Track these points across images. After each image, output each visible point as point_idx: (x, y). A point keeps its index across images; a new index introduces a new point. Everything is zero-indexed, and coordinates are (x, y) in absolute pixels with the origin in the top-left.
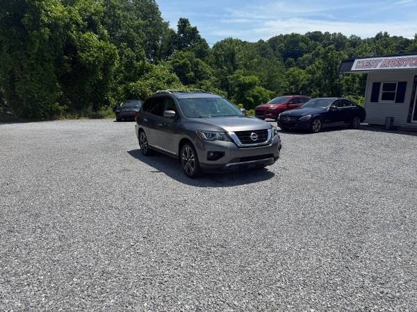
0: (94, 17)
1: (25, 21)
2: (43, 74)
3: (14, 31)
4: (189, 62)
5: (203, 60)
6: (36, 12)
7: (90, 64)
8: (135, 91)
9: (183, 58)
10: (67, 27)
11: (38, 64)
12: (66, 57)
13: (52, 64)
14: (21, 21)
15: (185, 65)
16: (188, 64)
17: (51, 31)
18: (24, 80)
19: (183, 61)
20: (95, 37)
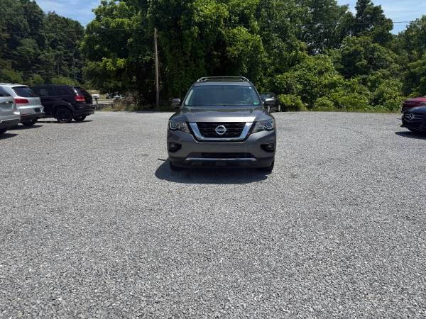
0: (246, 11)
1: (181, 23)
2: (195, 70)
3: (173, 32)
4: (362, 49)
5: (383, 45)
6: (190, 12)
7: (235, 58)
8: (281, 83)
9: (355, 44)
10: (217, 23)
11: (191, 60)
12: (215, 53)
13: (203, 60)
14: (178, 22)
15: (356, 53)
16: (361, 51)
17: (200, 29)
18: (180, 76)
19: (353, 48)
20: (244, 30)
